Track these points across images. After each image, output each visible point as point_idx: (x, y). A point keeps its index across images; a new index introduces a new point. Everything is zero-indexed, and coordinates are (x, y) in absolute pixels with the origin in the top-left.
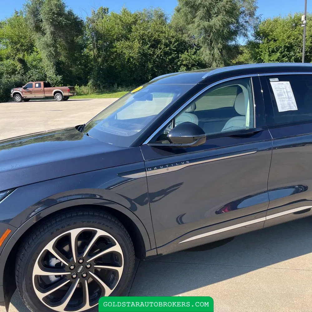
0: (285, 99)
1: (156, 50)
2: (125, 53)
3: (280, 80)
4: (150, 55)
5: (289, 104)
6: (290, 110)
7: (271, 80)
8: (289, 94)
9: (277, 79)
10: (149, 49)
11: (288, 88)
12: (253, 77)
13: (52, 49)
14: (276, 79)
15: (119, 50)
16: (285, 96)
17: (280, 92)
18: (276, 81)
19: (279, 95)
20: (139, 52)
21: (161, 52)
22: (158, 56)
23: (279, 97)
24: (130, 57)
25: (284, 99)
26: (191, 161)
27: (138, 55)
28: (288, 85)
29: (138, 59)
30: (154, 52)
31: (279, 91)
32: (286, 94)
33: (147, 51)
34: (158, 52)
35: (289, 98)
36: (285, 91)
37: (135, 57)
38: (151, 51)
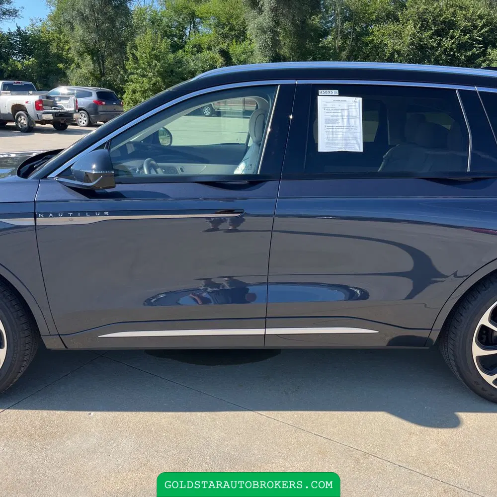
0: (339, 130)
1: (444, 39)
2: (386, 44)
3: (341, 94)
4: (432, 48)
5: (345, 139)
6: (344, 150)
7: (321, 92)
8: (352, 121)
9: (336, 92)
10: (431, 38)
11: (354, 110)
12: (282, 85)
13: (268, 36)
14: (333, 91)
15: (377, 40)
16: (340, 124)
17: (332, 116)
18: (333, 94)
19: (327, 121)
20: (412, 44)
21: (453, 43)
22: (445, 50)
23: (327, 125)
24: (394, 50)
25: (337, 130)
26: (112, 213)
27: (409, 47)
28: (357, 104)
29: (408, 55)
30: (439, 44)
31: (331, 114)
32: (345, 120)
33: (427, 41)
34: (447, 43)
35: (349, 127)
36: (346, 113)
37: (402, 52)
38: (435, 41)
